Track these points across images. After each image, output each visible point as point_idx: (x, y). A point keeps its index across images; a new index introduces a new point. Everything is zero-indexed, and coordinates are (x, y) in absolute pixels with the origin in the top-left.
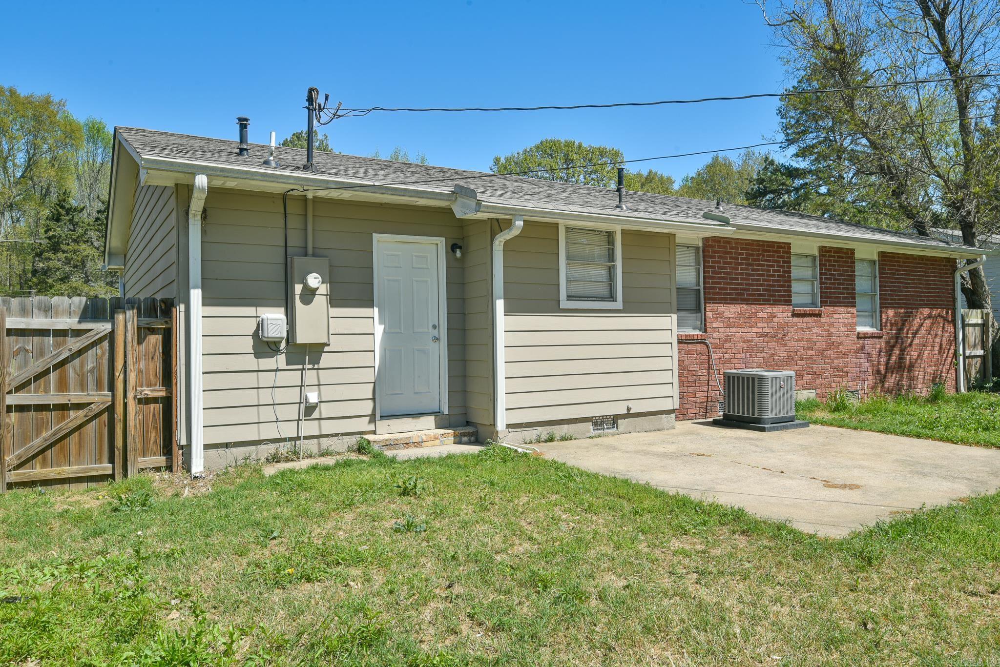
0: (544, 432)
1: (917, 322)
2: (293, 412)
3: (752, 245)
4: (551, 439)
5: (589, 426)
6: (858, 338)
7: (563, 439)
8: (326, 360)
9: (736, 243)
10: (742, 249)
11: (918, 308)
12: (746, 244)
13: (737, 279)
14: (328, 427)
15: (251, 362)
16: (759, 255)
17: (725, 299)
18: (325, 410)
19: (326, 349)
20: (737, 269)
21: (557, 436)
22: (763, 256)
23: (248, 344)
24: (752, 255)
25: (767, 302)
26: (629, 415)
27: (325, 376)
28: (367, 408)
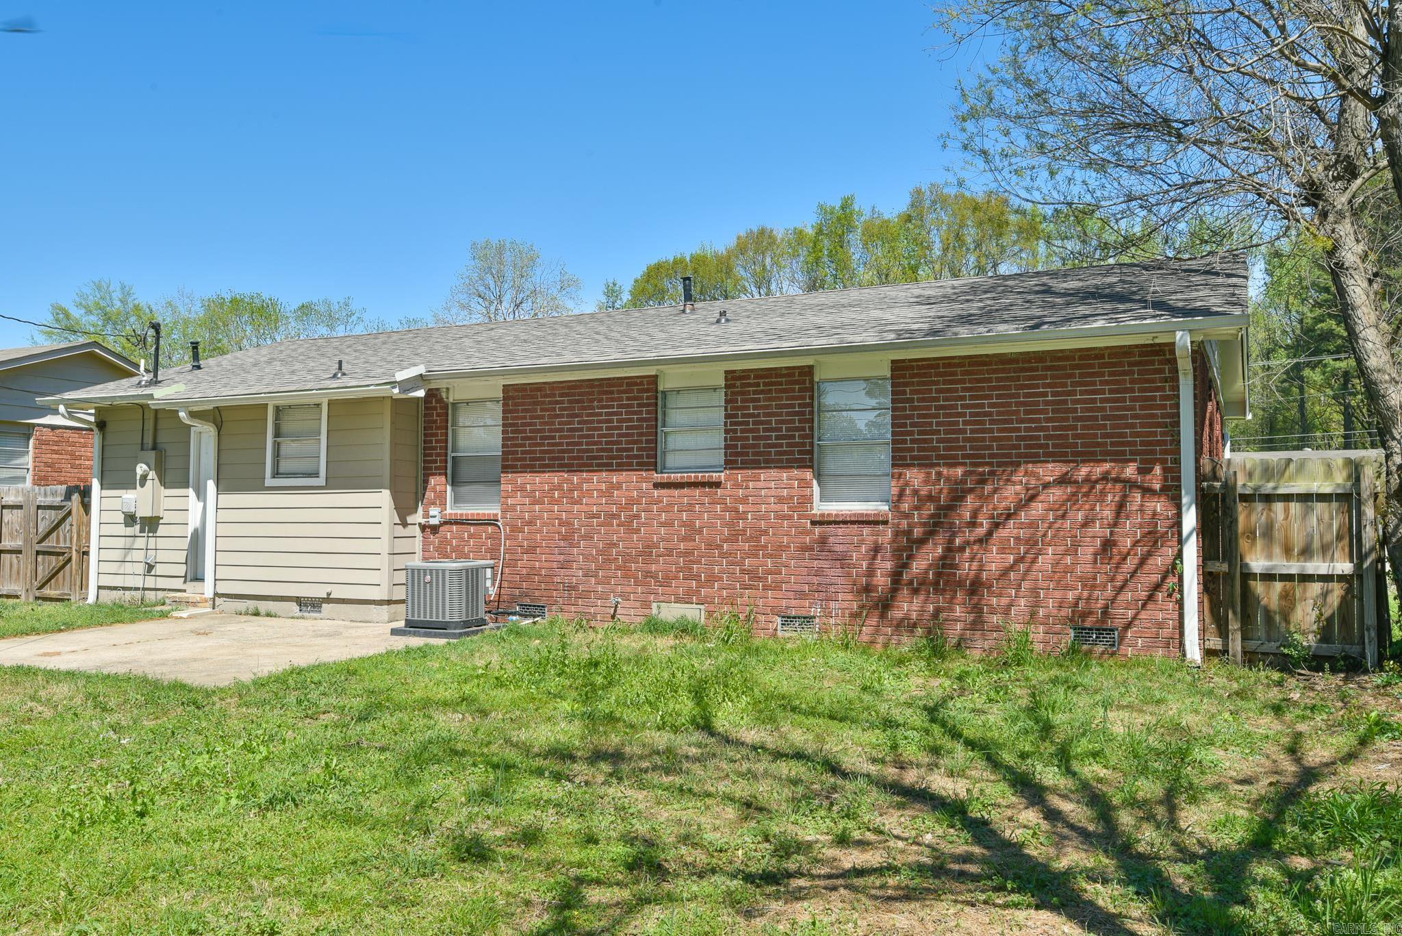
0: (251, 604)
1: (1011, 493)
2: (140, 568)
3: (580, 387)
4: (257, 614)
5: (294, 607)
6: (813, 523)
7: (268, 615)
8: (162, 530)
9: (553, 389)
10: (561, 395)
11: (1018, 465)
12: (570, 388)
13: (554, 437)
14: (162, 583)
15: (122, 529)
16: (592, 401)
17: (532, 466)
18: (159, 569)
19: (161, 521)
20: (553, 423)
21: (263, 611)
22: (601, 400)
23: (121, 518)
24: (578, 402)
25: (608, 467)
26: (328, 600)
27: (162, 543)
28: (182, 570)
